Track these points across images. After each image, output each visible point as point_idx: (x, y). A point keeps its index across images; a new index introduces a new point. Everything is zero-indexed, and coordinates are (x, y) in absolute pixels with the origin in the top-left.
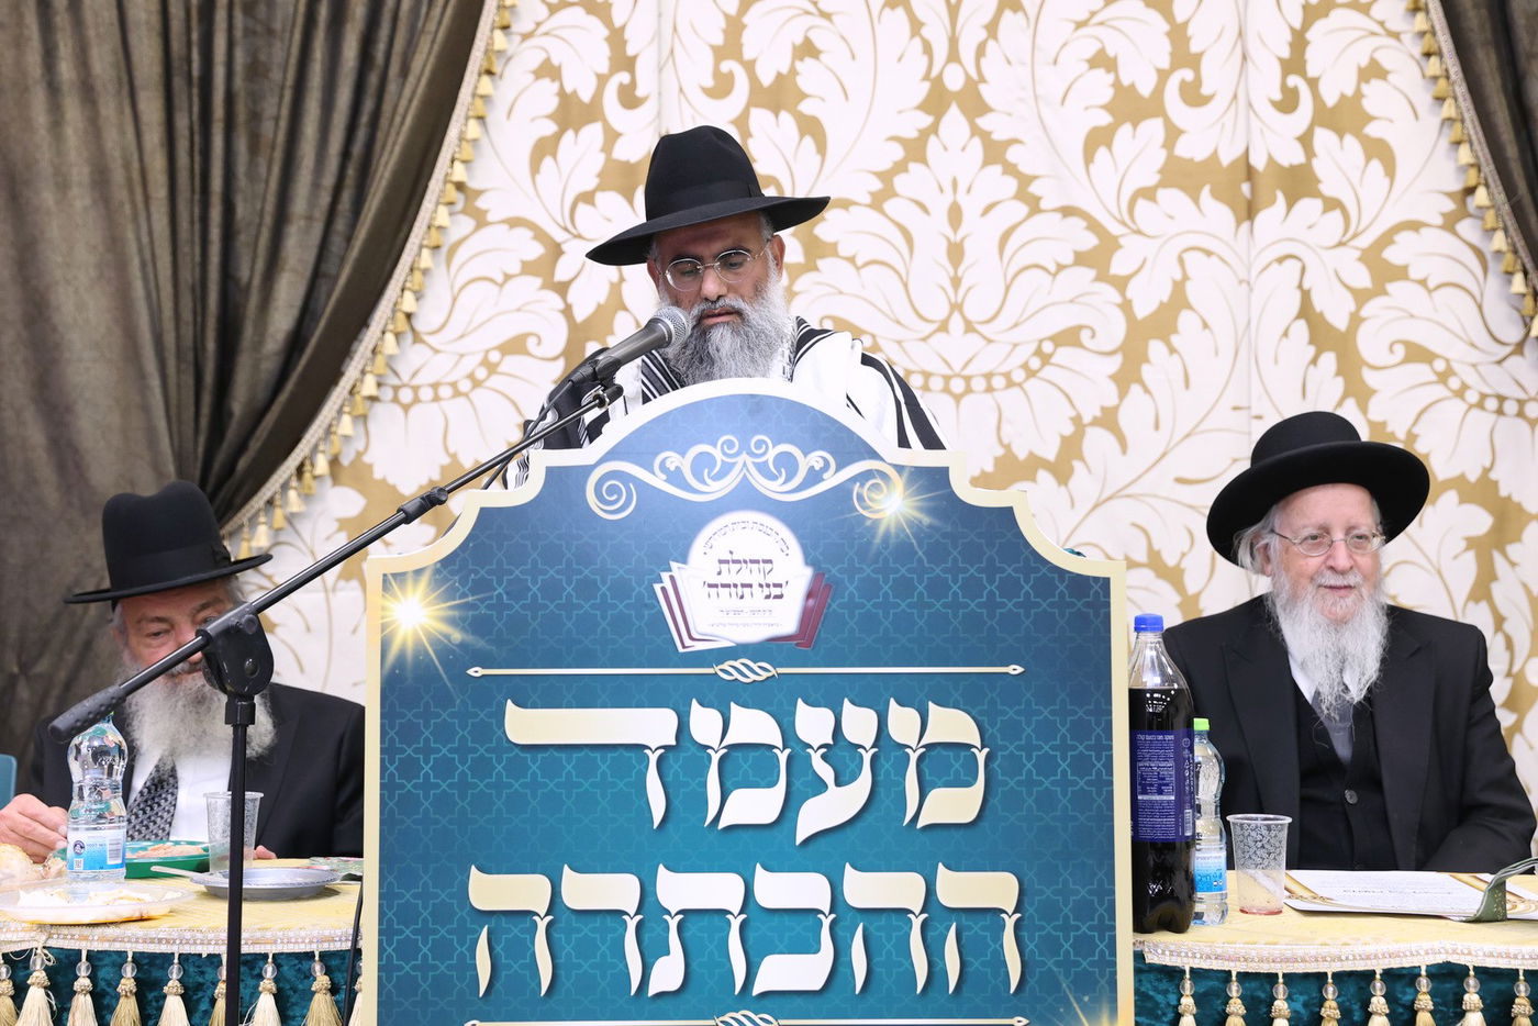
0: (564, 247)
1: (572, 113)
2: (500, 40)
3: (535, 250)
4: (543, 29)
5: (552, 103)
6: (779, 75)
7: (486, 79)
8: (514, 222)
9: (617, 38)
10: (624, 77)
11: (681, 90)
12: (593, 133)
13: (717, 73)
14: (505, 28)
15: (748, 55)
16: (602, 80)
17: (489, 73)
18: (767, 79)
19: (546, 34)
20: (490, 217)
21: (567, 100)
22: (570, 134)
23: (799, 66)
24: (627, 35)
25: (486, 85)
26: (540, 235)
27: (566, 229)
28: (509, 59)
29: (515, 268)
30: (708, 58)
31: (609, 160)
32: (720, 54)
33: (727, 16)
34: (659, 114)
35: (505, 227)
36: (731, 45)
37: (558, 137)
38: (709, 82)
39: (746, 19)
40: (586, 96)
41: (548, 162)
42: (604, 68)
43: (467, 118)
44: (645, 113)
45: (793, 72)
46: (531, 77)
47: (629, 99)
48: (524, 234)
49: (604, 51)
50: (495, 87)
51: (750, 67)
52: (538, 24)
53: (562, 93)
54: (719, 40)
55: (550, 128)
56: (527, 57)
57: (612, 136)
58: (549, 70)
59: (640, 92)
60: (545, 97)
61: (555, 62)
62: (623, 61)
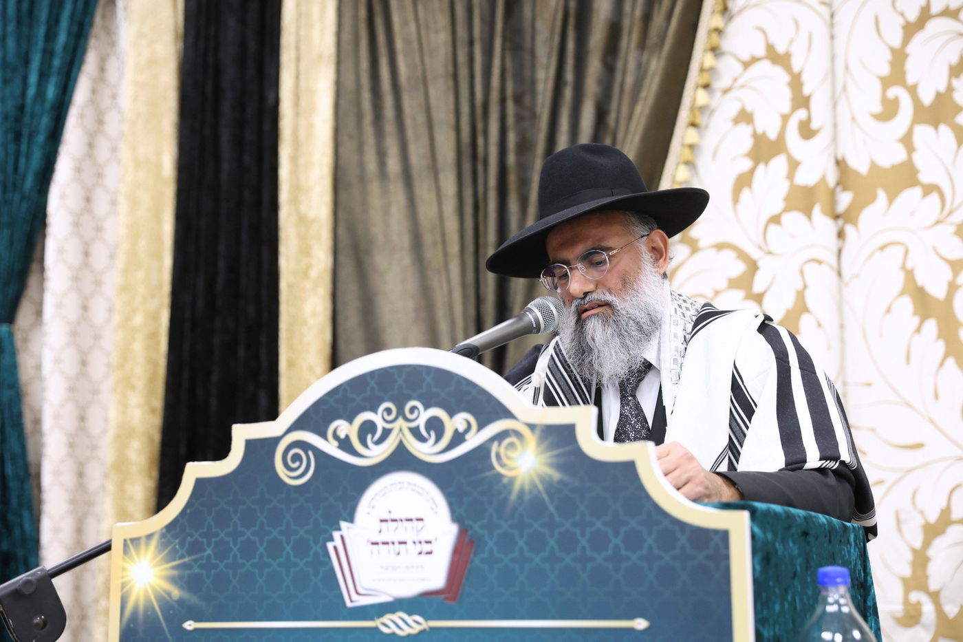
0: (760, 264)
1: (764, 150)
2: (702, 97)
3: (739, 268)
4: (739, 83)
5: (748, 144)
6: (938, 95)
7: (692, 131)
8: (721, 247)
9: (796, 82)
10: (802, 114)
11: (853, 119)
12: (779, 163)
13: (885, 101)
14: (706, 86)
15: (911, 79)
16: (785, 118)
17: (693, 125)
18: (927, 98)
19: (742, 86)
20: (702, 244)
21: (759, 139)
22: (761, 167)
23: (955, 83)
24: (804, 78)
25: (691, 136)
26: (742, 255)
27: (760, 248)
28: (712, 112)
29: (723, 285)
30: (877, 87)
31: (793, 187)
32: (886, 82)
33: (893, 50)
34: (834, 139)
35: (713, 251)
36: (896, 74)
37: (752, 172)
38: (878, 108)
39: (910, 49)
40: (773, 135)
41: (745, 193)
42: (786, 107)
43: (678, 164)
44: (819, 142)
45: (950, 89)
46: (730, 124)
47: (807, 132)
48: (729, 255)
49: (787, 94)
50: (701, 135)
51: (913, 90)
52: (735, 80)
53: (755, 135)
54: (885, 70)
55: (747, 164)
56: (727, 108)
57: (794, 165)
58: (744, 117)
59: (814, 125)
60: (742, 139)
61: (749, 109)
62: (801, 101)
